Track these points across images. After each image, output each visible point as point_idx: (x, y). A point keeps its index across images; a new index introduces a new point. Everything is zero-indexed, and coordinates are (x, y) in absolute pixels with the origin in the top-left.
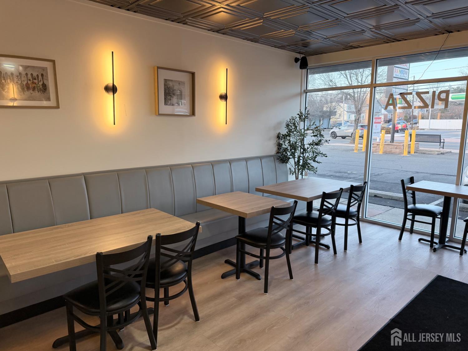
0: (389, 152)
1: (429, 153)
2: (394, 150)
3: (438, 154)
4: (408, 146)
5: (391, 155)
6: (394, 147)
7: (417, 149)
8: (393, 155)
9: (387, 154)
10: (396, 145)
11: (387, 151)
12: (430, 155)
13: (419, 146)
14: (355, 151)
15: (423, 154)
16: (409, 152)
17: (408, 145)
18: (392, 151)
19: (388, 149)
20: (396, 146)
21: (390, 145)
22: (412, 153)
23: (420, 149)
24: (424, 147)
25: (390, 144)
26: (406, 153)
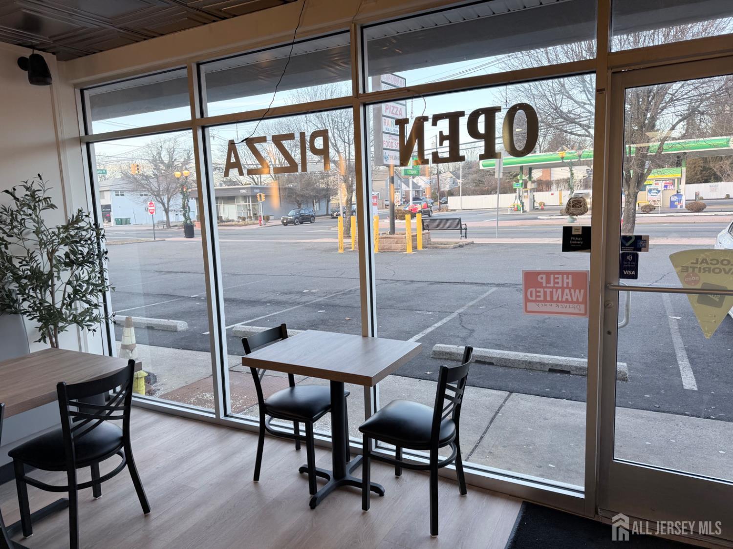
0: (387, 249)
1: (443, 246)
2: (394, 246)
3: (454, 248)
4: (411, 239)
5: (390, 253)
6: (393, 241)
7: (428, 241)
8: (393, 253)
9: (385, 251)
10: (397, 238)
11: (385, 247)
12: (444, 251)
13: (431, 236)
14: (340, 251)
15: (434, 249)
16: (415, 248)
17: (411, 236)
18: (391, 247)
19: (387, 244)
20: (396, 240)
21: (389, 238)
22: (420, 247)
23: (433, 240)
24: (437, 237)
25: (389, 236)
26: (409, 250)
